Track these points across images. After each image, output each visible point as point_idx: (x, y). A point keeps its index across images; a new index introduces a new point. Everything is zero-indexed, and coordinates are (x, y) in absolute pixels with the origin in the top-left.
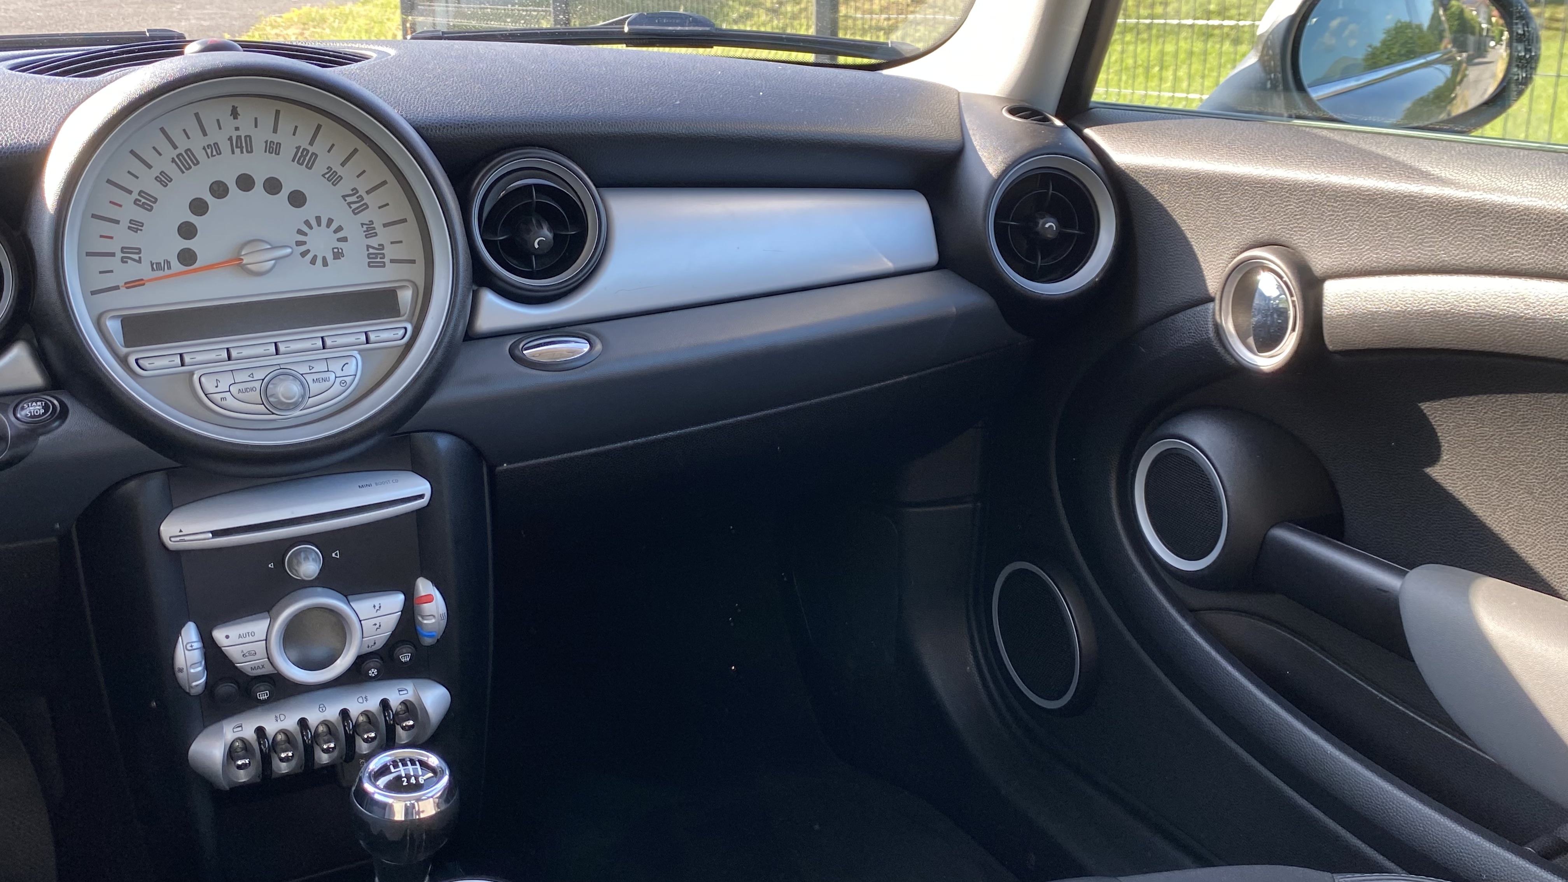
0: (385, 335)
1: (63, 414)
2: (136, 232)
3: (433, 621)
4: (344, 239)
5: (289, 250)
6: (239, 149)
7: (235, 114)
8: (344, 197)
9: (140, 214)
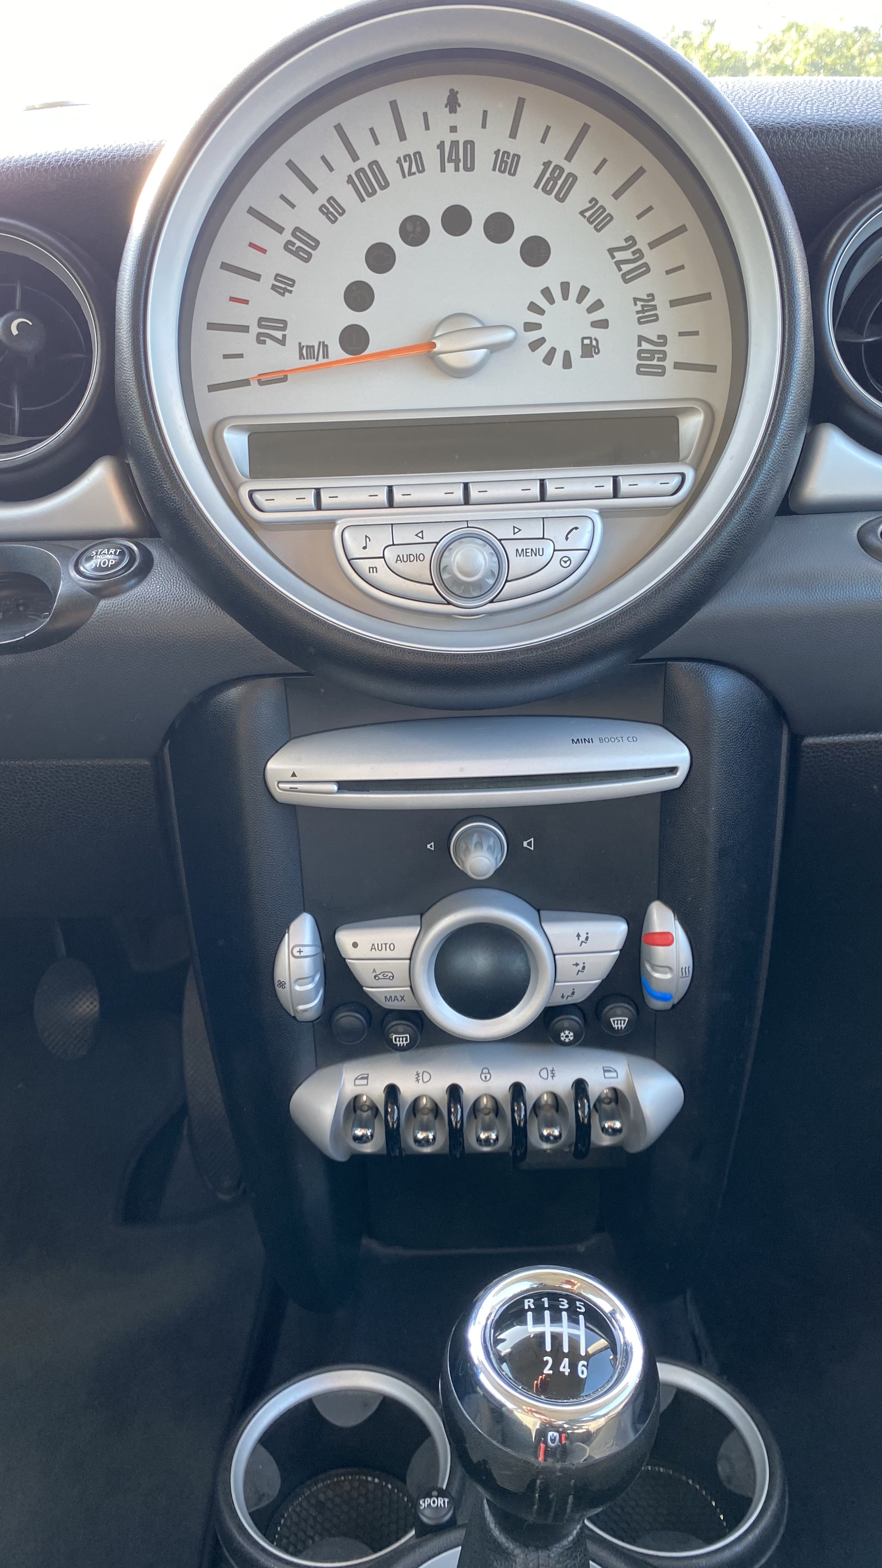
0: (645, 485)
1: (145, 568)
2: (283, 294)
3: (669, 976)
4: (603, 324)
5: (509, 335)
6: (453, 165)
7: (453, 104)
8: (611, 251)
9: (290, 266)
